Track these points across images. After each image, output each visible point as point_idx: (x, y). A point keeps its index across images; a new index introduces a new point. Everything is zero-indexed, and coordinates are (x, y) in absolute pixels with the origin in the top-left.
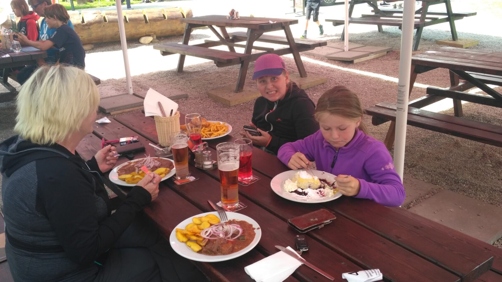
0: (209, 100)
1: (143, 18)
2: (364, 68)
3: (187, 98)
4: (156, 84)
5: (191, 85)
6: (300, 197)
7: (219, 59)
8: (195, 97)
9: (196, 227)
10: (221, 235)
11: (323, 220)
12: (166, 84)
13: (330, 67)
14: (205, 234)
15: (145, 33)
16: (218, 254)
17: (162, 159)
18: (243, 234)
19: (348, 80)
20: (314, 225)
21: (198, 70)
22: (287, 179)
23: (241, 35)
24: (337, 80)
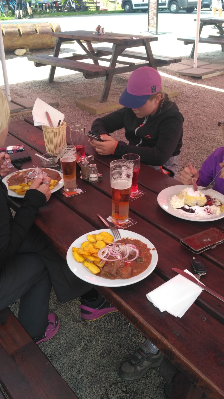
0: (78, 109)
1: (18, 32)
2: (210, 84)
3: (58, 106)
4: (30, 92)
5: (61, 94)
6: (188, 214)
7: (87, 71)
8: (65, 106)
9: (91, 245)
10: (119, 257)
11: (215, 241)
12: (39, 93)
13: (181, 82)
14: (102, 255)
15: (20, 46)
16: (118, 277)
17: (49, 170)
18: (140, 256)
19: (197, 94)
20: (207, 246)
21: (67, 81)
22: (173, 196)
23: (104, 49)
24: (188, 94)
